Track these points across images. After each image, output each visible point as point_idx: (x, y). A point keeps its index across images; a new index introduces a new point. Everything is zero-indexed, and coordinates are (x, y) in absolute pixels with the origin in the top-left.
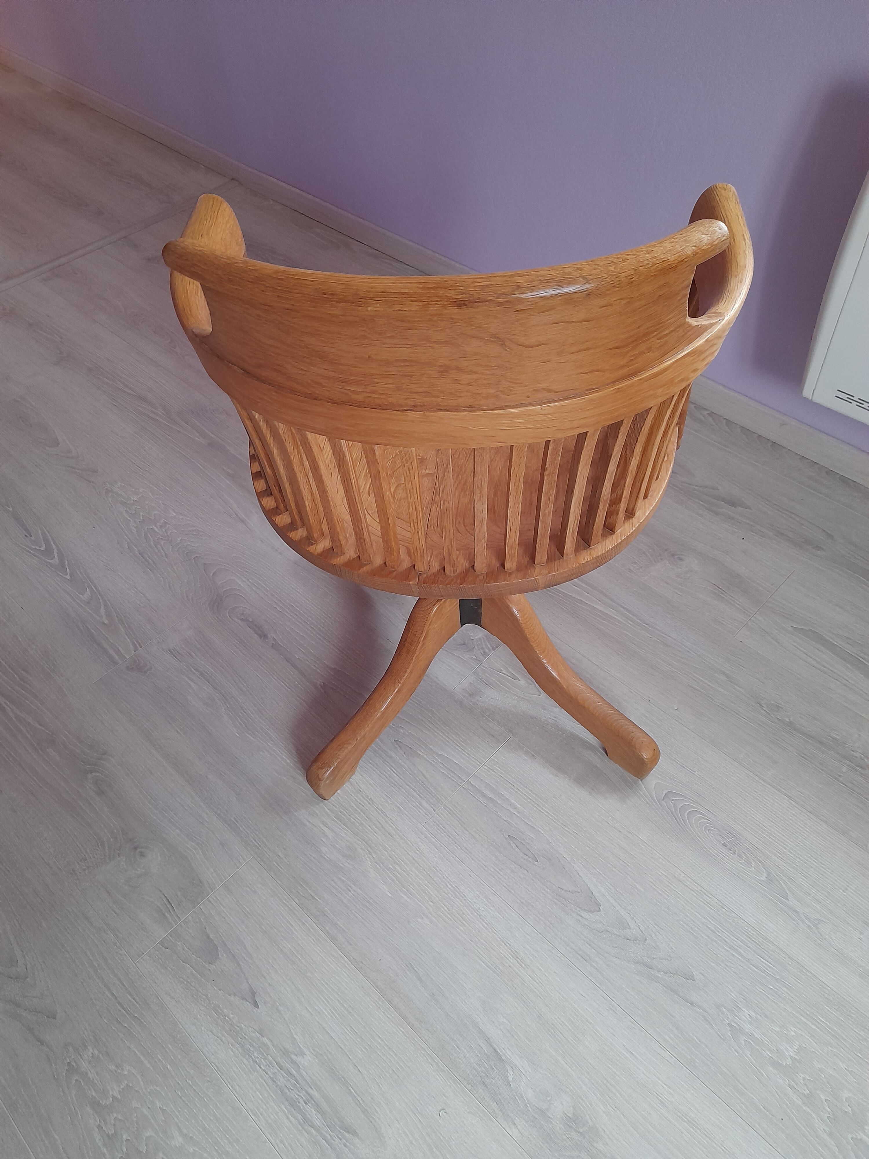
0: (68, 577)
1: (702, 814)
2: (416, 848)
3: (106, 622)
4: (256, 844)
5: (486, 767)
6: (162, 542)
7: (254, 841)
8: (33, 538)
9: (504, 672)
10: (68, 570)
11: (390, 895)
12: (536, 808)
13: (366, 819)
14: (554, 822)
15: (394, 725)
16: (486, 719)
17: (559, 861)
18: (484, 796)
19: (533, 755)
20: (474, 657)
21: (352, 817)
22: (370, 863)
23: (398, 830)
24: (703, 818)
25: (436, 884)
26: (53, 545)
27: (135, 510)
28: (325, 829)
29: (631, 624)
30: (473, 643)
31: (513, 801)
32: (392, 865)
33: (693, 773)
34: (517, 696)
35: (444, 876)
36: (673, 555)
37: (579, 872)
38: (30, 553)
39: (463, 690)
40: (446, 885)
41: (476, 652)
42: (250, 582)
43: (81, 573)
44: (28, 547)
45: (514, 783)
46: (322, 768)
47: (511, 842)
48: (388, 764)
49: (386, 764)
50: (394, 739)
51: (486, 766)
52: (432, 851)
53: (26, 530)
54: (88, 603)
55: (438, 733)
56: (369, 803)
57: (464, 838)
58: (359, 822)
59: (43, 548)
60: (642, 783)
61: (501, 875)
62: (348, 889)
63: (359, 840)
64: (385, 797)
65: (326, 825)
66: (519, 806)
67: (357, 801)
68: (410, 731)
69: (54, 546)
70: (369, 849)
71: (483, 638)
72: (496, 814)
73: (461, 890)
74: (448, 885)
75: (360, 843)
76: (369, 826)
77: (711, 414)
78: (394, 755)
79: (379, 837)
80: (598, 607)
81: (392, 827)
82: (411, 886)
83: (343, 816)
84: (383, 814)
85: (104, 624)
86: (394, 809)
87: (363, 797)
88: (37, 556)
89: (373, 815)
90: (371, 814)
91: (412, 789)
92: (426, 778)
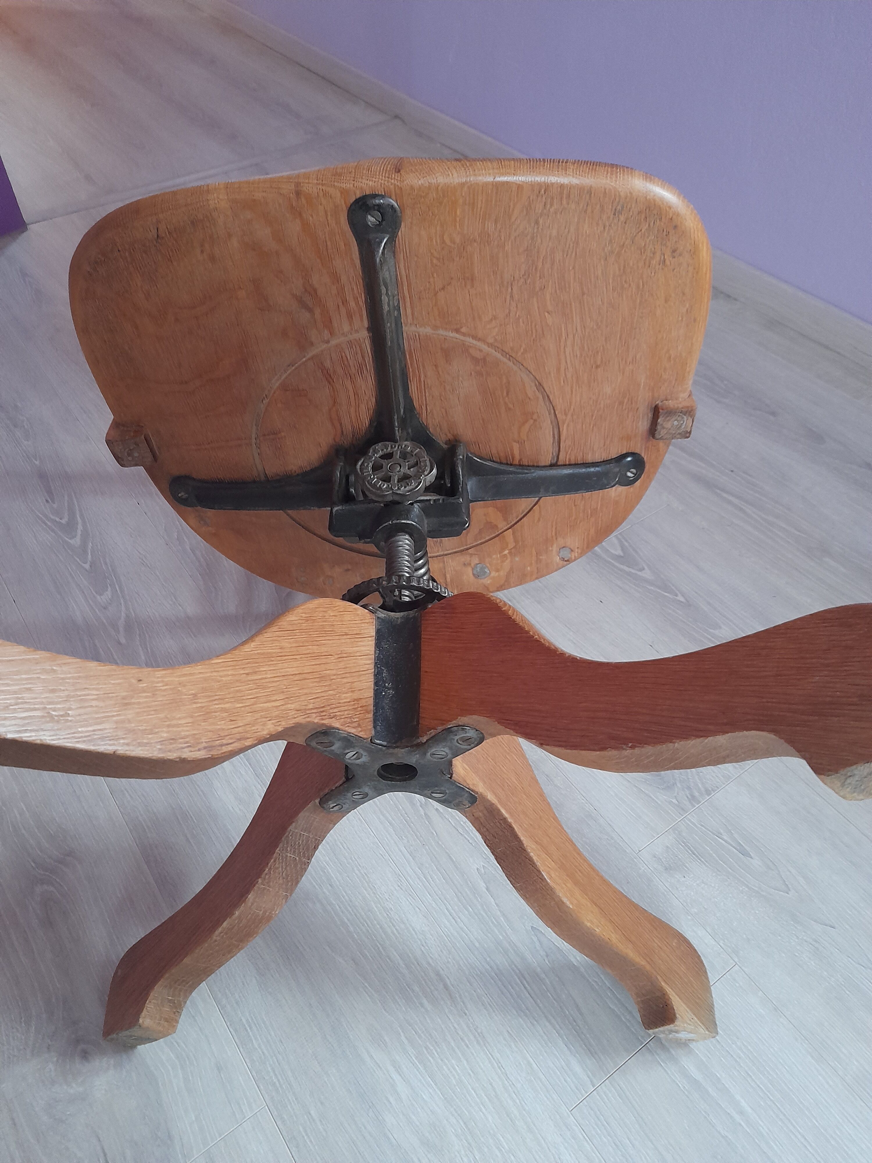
0: (87, 566)
3: (123, 641)
4: (275, 1080)
7: (272, 1074)
8: (55, 506)
9: (725, 838)
10: (90, 556)
12: (782, 1121)
13: (469, 1074)
20: (674, 801)
21: (445, 1064)
23: (525, 1110)
26: (79, 518)
28: (396, 1076)
31: (738, 1097)
34: (747, 886)
38: (46, 524)
39: (655, 857)
41: (678, 793)
43: (106, 564)
44: (46, 516)
50: (531, 924)
53: (50, 492)
54: (105, 608)
57: (645, 1158)
58: (457, 1077)
59: (63, 521)
63: (452, 1115)
65: (398, 1069)
66: (749, 1110)
67: (458, 1034)
69: (80, 520)
70: (469, 1137)
72: (705, 1117)
75: (455, 1121)
76: (473, 1089)
79: (490, 1119)
81: (513, 1100)
83: (430, 1058)
84: (501, 1070)
85: (119, 643)
86: (520, 1063)
87: (468, 1027)
88: (53, 531)
89: (482, 1069)
90: (480, 1066)
91: (555, 1029)
92: (581, 1014)
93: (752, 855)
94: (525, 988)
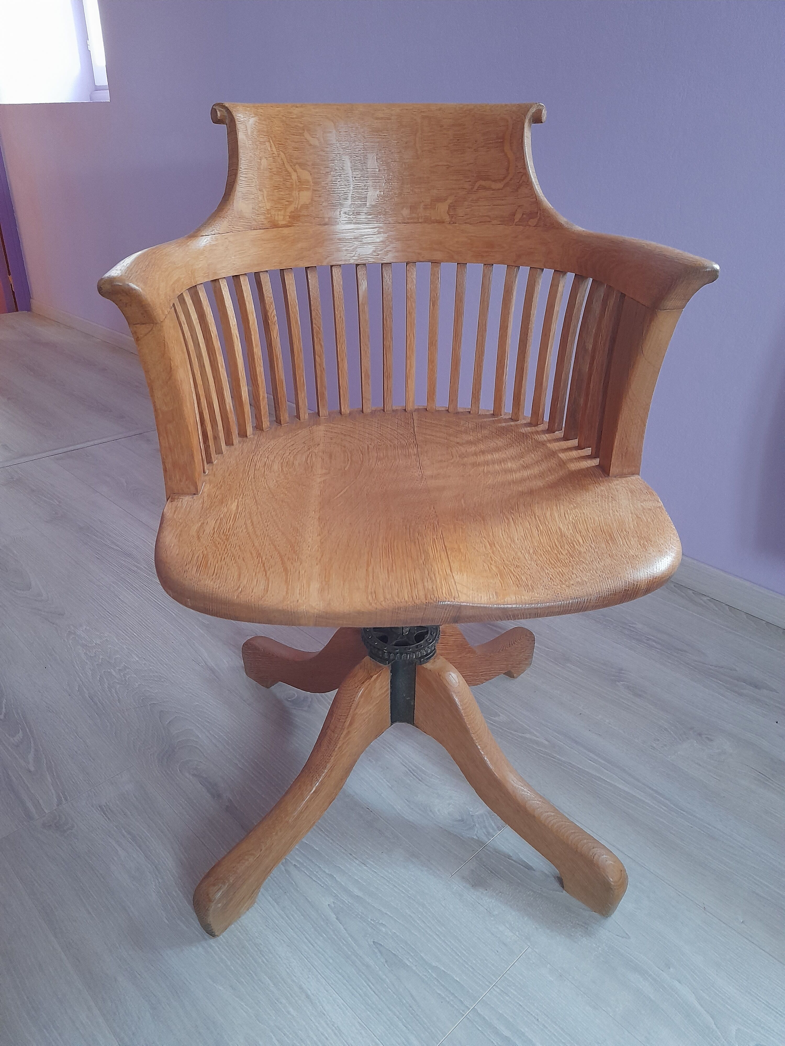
0: (2, 717)
3: (32, 769)
5: (498, 990)
6: (118, 686)
9: (514, 859)
10: (4, 709)
15: (374, 921)
18: (497, 1033)
19: (561, 976)
20: (475, 837)
27: (95, 653)
29: (665, 810)
30: (473, 820)
34: (533, 891)
36: (700, 735)
39: (463, 878)
41: (477, 832)
42: (211, 734)
43: (18, 714)
45: (537, 1015)
48: (363, 976)
49: (361, 976)
50: (372, 940)
51: (497, 987)
54: (17, 746)
64: (357, 1026)
68: (394, 931)
71: (486, 815)
77: (713, 600)
78: (371, 963)
80: (620, 786)
85: (30, 771)
91: (395, 1015)
92: (415, 1001)
94: (371, 988)
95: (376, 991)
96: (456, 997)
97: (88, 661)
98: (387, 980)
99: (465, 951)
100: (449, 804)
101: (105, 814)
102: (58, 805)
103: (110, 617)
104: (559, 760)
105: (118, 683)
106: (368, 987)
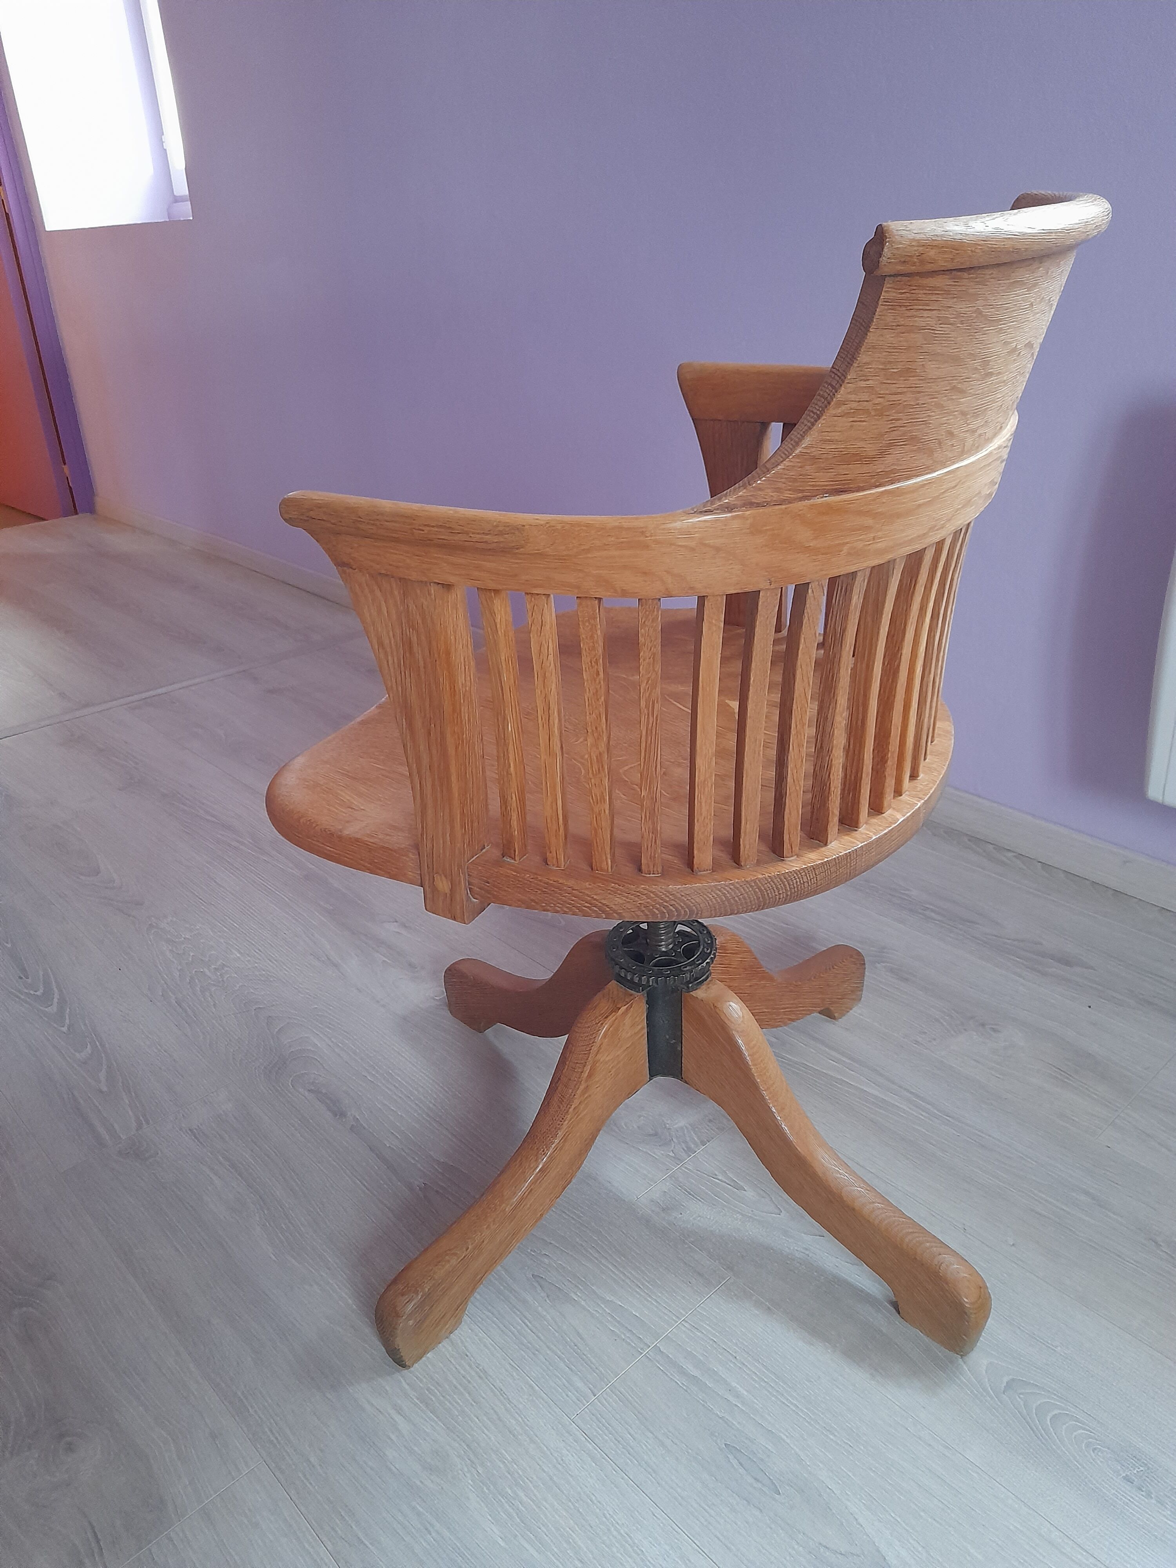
0: (65, 1029)
1: (1077, 1420)
2: (557, 1460)
3: (105, 1089)
4: (272, 1438)
5: (687, 1325)
6: (213, 989)
7: (269, 1433)
8: (29, 981)
9: (720, 1178)
10: (67, 1020)
11: (502, 1544)
12: (776, 1397)
13: (471, 1404)
14: (808, 1423)
15: (534, 1251)
16: (690, 1247)
17: (820, 1495)
18: (683, 1372)
19: (769, 1308)
20: (671, 1154)
21: (447, 1400)
22: (471, 1483)
23: (527, 1425)
24: (1084, 1429)
25: (589, 1528)
26: (55, 988)
27: (184, 950)
28: (398, 1418)
29: (925, 1117)
30: (670, 1134)
31: (734, 1384)
32: (511, 1488)
33: (1053, 1349)
34: (742, 1214)
35: (606, 1512)
36: (983, 1025)
37: (856, 1517)
38: (19, 998)
39: (653, 1201)
40: (609, 1530)
41: (674, 1148)
42: (332, 1042)
43: (85, 1025)
44: (19, 991)
45: (735, 1353)
46: (403, 1295)
47: (731, 1457)
48: (518, 1313)
49: (514, 1313)
50: (532, 1273)
51: (687, 1322)
52: (585, 1467)
53: (24, 970)
54: (85, 1063)
55: (607, 1267)
56: (480, 1377)
57: (646, 1446)
58: (459, 1408)
59: (38, 993)
60: (965, 1363)
61: (711, 1516)
62: (426, 1529)
63: (455, 1440)
64: (508, 1366)
65: (399, 1411)
66: (745, 1393)
67: (459, 1373)
68: (559, 1262)
69: (56, 990)
70: (472, 1456)
72: (703, 1405)
73: (636, 1541)
74: (612, 1529)
75: (457, 1445)
76: (475, 1416)
77: (1020, 856)
78: (529, 1298)
79: (492, 1438)
80: (869, 1090)
81: (516, 1420)
82: (543, 1528)
83: (432, 1397)
84: (503, 1396)
85: (101, 1092)
86: (522, 1388)
87: (470, 1366)
88: (26, 1002)
89: (484, 1398)
90: (482, 1396)
91: (556, 1355)
92: (582, 1339)
93: (746, 1188)
94: (527, 1326)
95: (534, 1330)
96: (634, 1334)
97: (174, 960)
98: (548, 1316)
99: (649, 1283)
100: (640, 1116)
101: (196, 1138)
102: (137, 1130)
103: (203, 905)
104: (790, 1060)
105: (214, 985)
106: (523, 1324)
